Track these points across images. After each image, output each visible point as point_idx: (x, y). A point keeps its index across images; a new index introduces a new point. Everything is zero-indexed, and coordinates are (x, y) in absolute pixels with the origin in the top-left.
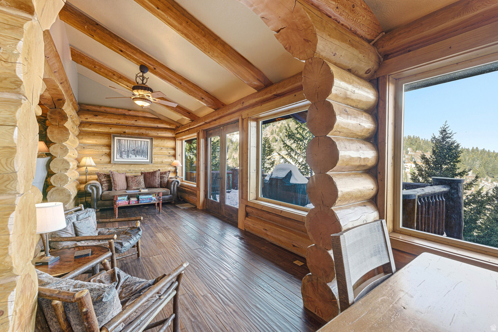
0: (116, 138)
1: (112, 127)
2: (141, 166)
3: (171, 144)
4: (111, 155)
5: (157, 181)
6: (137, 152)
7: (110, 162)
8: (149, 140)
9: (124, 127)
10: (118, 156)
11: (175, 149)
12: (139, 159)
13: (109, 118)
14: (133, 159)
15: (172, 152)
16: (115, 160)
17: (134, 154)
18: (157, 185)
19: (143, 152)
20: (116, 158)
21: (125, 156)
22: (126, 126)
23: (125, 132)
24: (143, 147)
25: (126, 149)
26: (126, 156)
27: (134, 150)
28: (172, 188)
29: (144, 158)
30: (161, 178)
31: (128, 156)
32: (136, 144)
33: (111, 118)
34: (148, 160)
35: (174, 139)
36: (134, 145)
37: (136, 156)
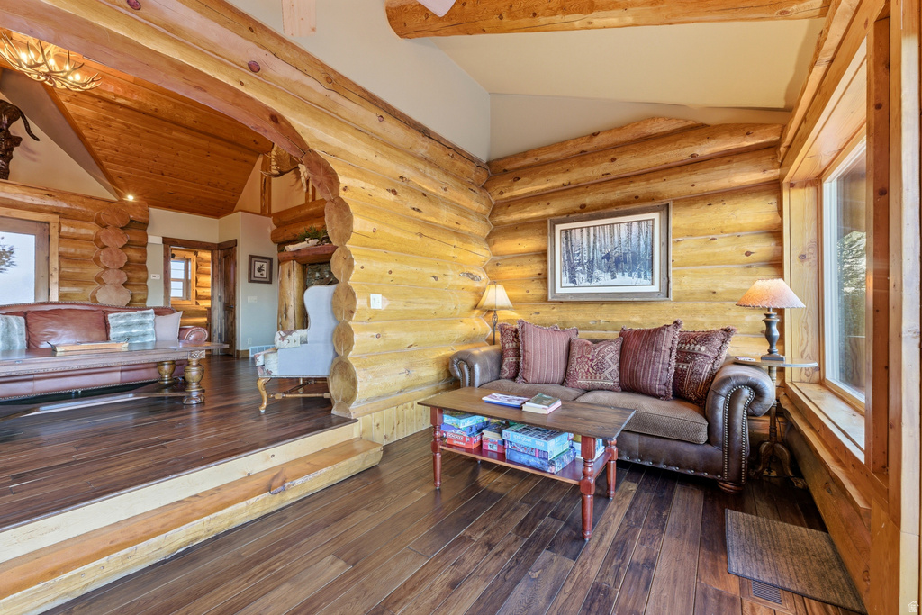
0: (559, 227)
1: (552, 198)
2: (631, 308)
3: (758, 212)
4: (546, 279)
5: (663, 368)
6: (616, 263)
7: (545, 299)
8: (656, 216)
9: (581, 190)
10: (565, 279)
11: (776, 233)
12: (624, 283)
13: (543, 175)
14: (606, 283)
15: (763, 248)
16: (559, 290)
17: (609, 269)
18: (657, 387)
19: (636, 259)
20: (561, 285)
21: (582, 277)
22: (587, 186)
23: (583, 207)
24: (634, 241)
25: (586, 255)
26: (584, 276)
27: (607, 257)
28: (720, 414)
29: (642, 281)
30: (685, 355)
31: (590, 277)
32: (612, 236)
33: (549, 173)
34: (655, 288)
35: (774, 188)
36: (608, 240)
37: (614, 277)
